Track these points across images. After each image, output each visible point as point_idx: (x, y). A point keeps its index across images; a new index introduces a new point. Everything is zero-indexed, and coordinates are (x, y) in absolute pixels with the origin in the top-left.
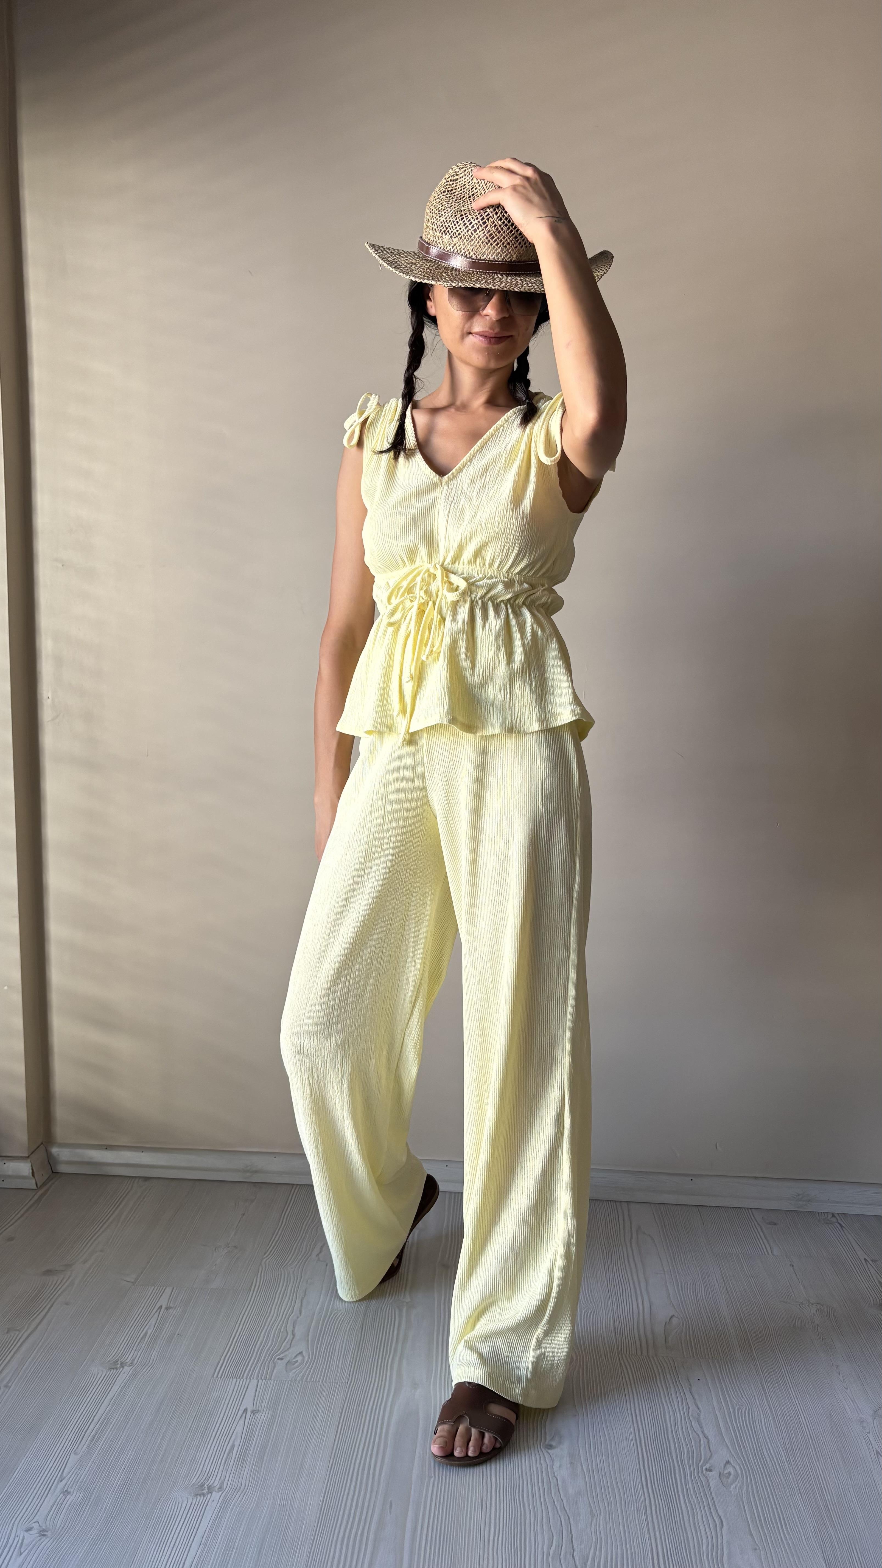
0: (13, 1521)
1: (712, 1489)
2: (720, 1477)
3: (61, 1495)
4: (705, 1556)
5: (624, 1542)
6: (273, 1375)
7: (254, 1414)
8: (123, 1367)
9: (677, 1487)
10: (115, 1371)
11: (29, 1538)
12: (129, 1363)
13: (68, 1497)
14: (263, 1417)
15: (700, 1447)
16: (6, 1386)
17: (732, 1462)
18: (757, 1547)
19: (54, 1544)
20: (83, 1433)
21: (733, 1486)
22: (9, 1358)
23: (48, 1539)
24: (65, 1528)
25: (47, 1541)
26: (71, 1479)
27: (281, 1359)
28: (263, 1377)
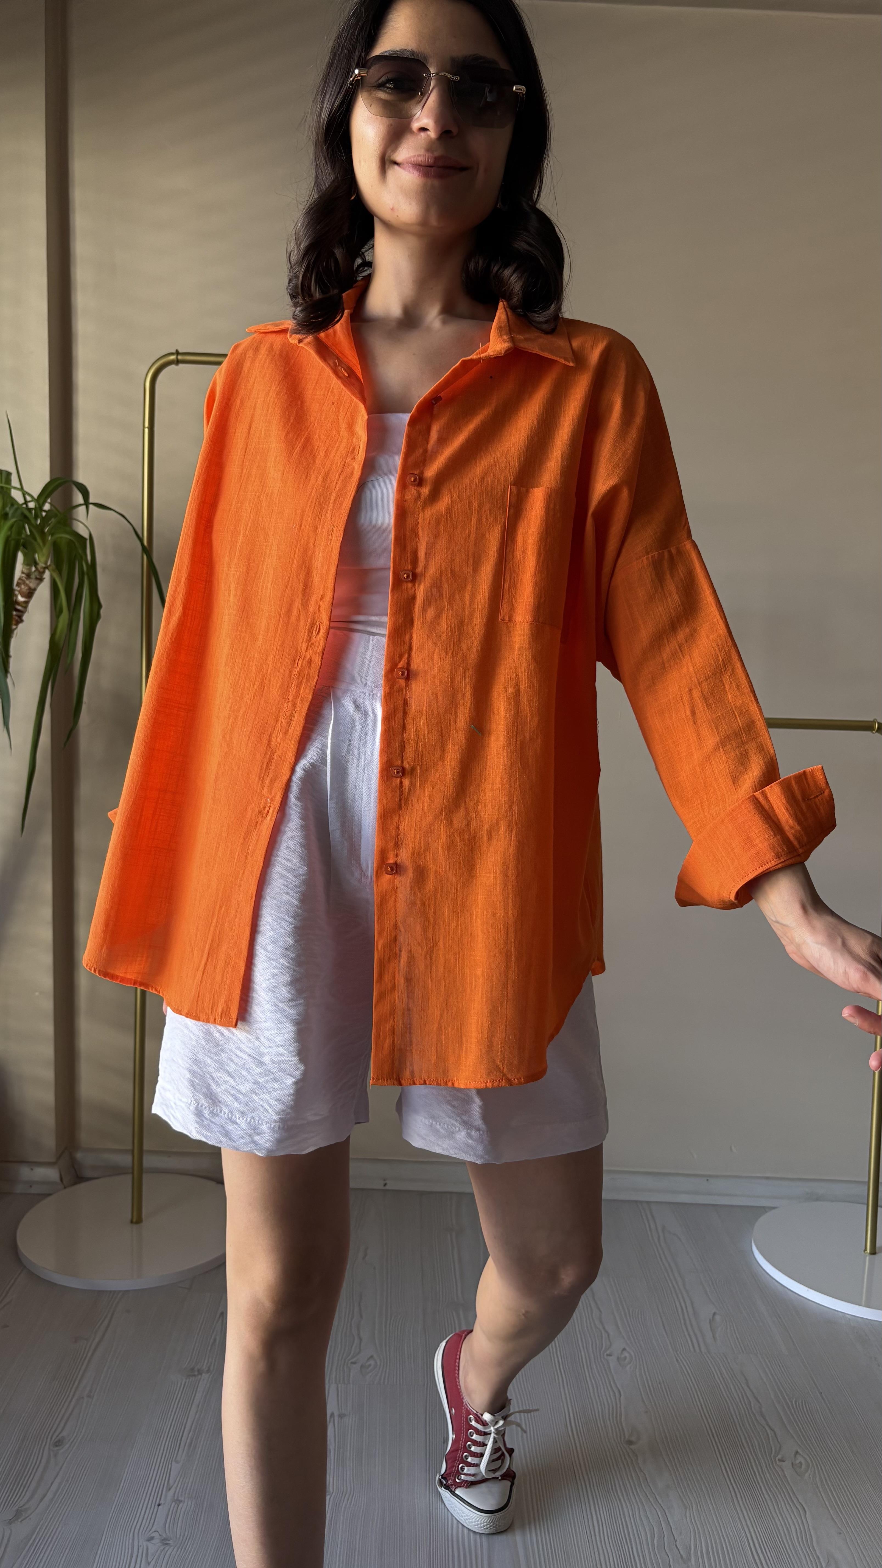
0: (132, 1532)
1: (789, 1479)
2: (793, 1467)
3: (174, 1504)
4: (797, 1543)
5: (720, 1532)
6: (351, 1379)
7: (341, 1418)
8: (201, 1374)
9: (756, 1477)
10: (194, 1378)
11: (152, 1547)
13: (181, 1506)
14: (351, 1420)
15: (769, 1439)
16: (89, 1396)
17: (801, 1453)
18: (841, 1532)
19: (179, 1552)
20: (179, 1442)
21: (807, 1475)
22: (84, 1367)
23: (172, 1548)
24: (186, 1536)
25: (171, 1550)
26: (178, 1488)
27: (354, 1363)
28: (341, 1382)
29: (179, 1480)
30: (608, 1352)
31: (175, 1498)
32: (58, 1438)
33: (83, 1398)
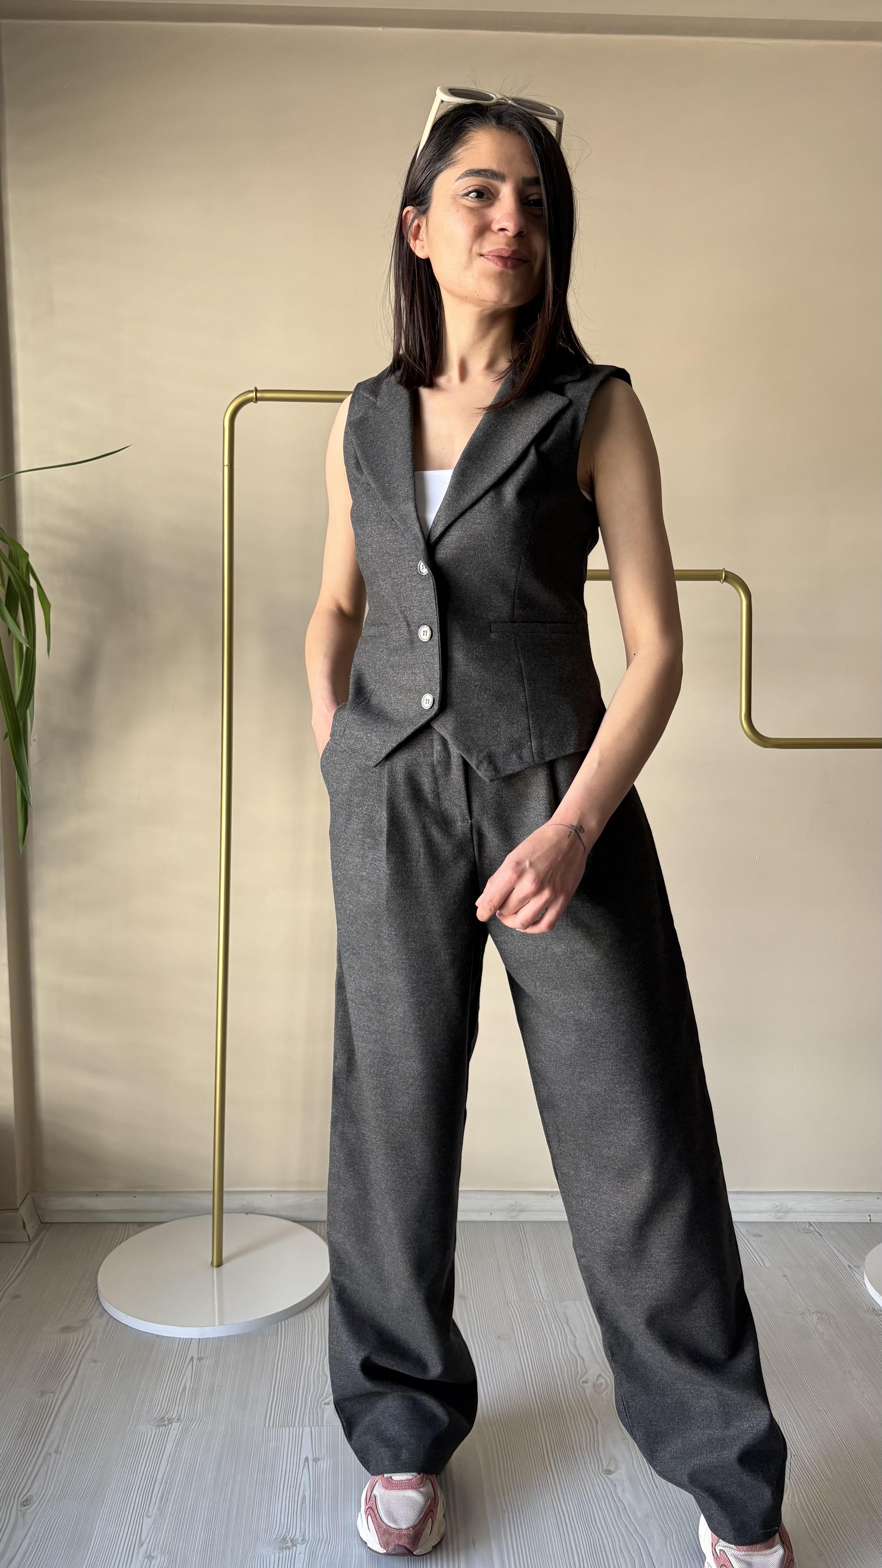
3: (146, 1560)
6: (325, 1421)
7: (316, 1462)
8: (171, 1423)
10: (164, 1428)
12: (177, 1418)
13: (153, 1562)
14: (325, 1464)
16: (56, 1452)
20: (150, 1496)
22: (50, 1422)
26: (151, 1543)
28: (315, 1425)
29: (151, 1535)
30: (584, 1379)
31: (148, 1555)
32: (25, 1498)
33: (50, 1454)
